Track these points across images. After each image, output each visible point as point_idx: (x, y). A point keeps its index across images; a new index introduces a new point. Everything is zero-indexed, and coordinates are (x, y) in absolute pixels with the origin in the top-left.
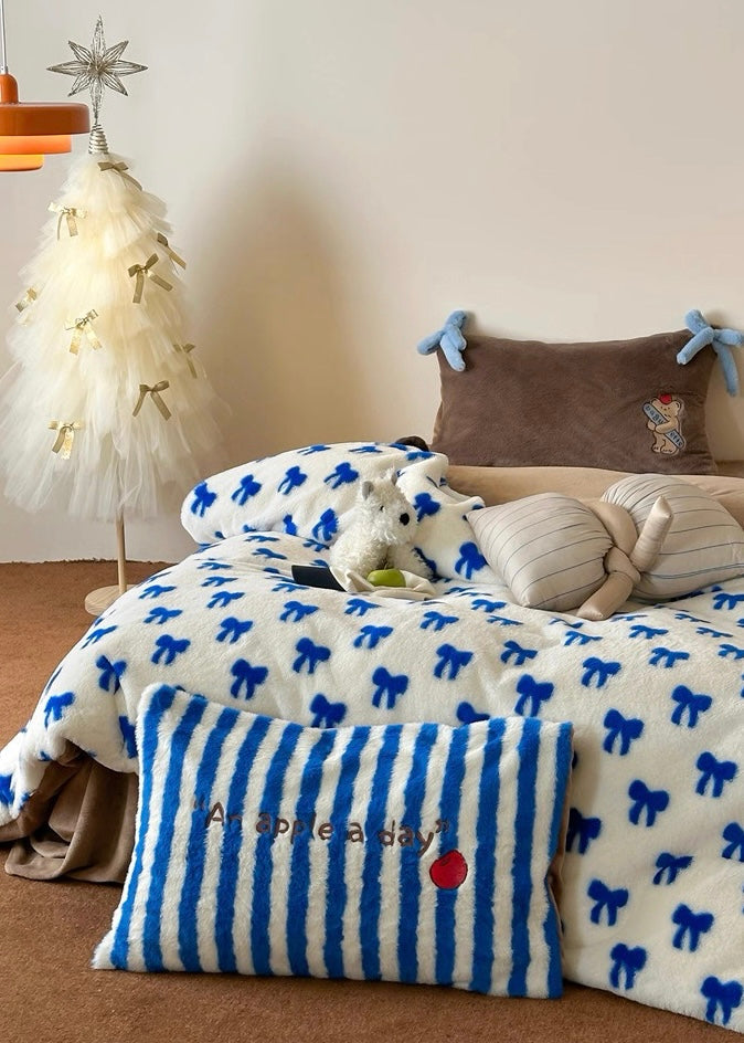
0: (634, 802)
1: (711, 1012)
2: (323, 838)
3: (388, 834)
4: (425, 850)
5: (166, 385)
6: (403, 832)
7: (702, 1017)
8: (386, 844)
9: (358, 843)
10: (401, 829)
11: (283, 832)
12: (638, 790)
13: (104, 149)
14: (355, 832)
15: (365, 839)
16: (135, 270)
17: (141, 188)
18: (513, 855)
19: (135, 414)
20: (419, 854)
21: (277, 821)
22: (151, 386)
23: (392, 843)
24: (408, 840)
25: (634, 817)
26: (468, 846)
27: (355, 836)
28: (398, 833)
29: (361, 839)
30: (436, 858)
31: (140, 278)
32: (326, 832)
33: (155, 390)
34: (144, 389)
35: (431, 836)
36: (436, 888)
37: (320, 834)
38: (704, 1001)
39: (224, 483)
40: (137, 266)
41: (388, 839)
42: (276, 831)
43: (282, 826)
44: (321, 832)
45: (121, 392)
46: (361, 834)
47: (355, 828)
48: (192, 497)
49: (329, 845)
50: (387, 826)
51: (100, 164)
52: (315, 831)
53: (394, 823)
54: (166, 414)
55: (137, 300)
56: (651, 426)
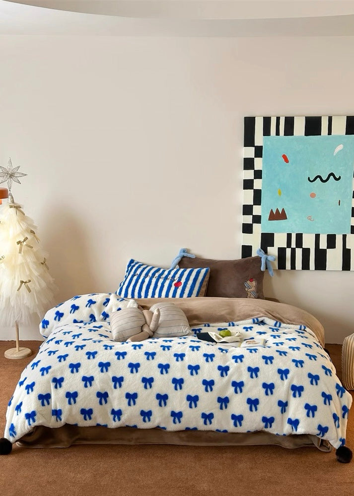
5: (30, 281)
13: (13, 202)
16: (19, 243)
17: (24, 214)
19: (18, 290)
22: (25, 281)
31: (21, 245)
33: (26, 282)
34: (22, 282)
39: (50, 315)
40: (20, 241)
45: (13, 283)
48: (41, 324)
51: (10, 206)
54: (29, 291)
55: (20, 252)
56: (246, 289)
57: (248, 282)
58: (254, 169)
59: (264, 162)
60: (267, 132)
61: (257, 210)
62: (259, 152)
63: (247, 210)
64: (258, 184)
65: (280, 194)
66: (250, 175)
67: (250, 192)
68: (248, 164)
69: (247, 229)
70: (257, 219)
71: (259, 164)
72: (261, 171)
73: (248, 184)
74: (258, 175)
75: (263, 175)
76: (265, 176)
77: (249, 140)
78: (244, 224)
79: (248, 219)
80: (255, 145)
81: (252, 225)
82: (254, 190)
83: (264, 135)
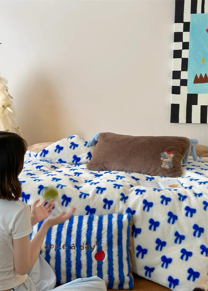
0: (151, 224)
1: (170, 286)
2: (64, 249)
3: (82, 247)
4: (93, 250)
6: (86, 246)
7: (168, 286)
8: (82, 249)
9: (74, 249)
10: (86, 245)
11: (52, 248)
12: (151, 221)
14: (73, 247)
15: (76, 248)
18: (118, 250)
20: (91, 252)
21: (51, 245)
23: (83, 249)
24: (88, 248)
25: (150, 228)
26: (105, 249)
27: (73, 248)
28: (85, 246)
29: (75, 249)
30: (96, 252)
32: (65, 247)
35: (94, 246)
36: (97, 261)
37: (63, 248)
38: (168, 283)
41: (82, 248)
42: (50, 248)
43: (52, 246)
44: (63, 247)
46: (75, 247)
47: (73, 245)
49: (66, 251)
50: (82, 244)
52: (61, 247)
53: (84, 243)
56: (162, 159)
57: (166, 153)
58: (182, 41)
59: (191, 35)
60: (194, 10)
61: (184, 75)
62: (187, 27)
63: (176, 75)
64: (185, 54)
65: (203, 61)
66: (179, 46)
67: (179, 60)
68: (178, 37)
69: (176, 90)
70: (184, 83)
71: (186, 37)
72: (189, 42)
73: (177, 54)
74: (186, 46)
75: (190, 46)
76: (192, 47)
77: (179, 18)
78: (173, 87)
79: (177, 82)
80: (184, 22)
81: (179, 87)
82: (182, 58)
83: (191, 13)
